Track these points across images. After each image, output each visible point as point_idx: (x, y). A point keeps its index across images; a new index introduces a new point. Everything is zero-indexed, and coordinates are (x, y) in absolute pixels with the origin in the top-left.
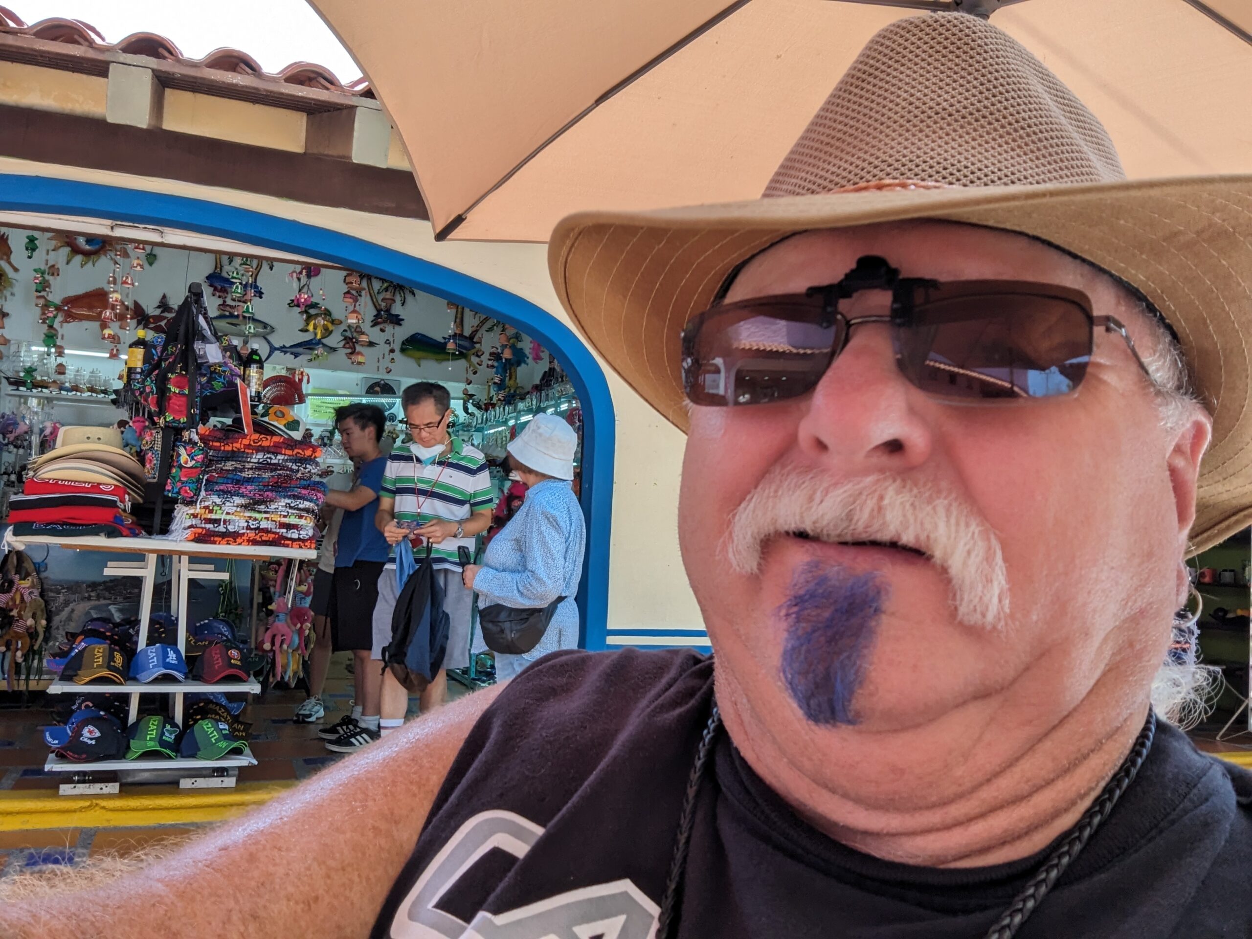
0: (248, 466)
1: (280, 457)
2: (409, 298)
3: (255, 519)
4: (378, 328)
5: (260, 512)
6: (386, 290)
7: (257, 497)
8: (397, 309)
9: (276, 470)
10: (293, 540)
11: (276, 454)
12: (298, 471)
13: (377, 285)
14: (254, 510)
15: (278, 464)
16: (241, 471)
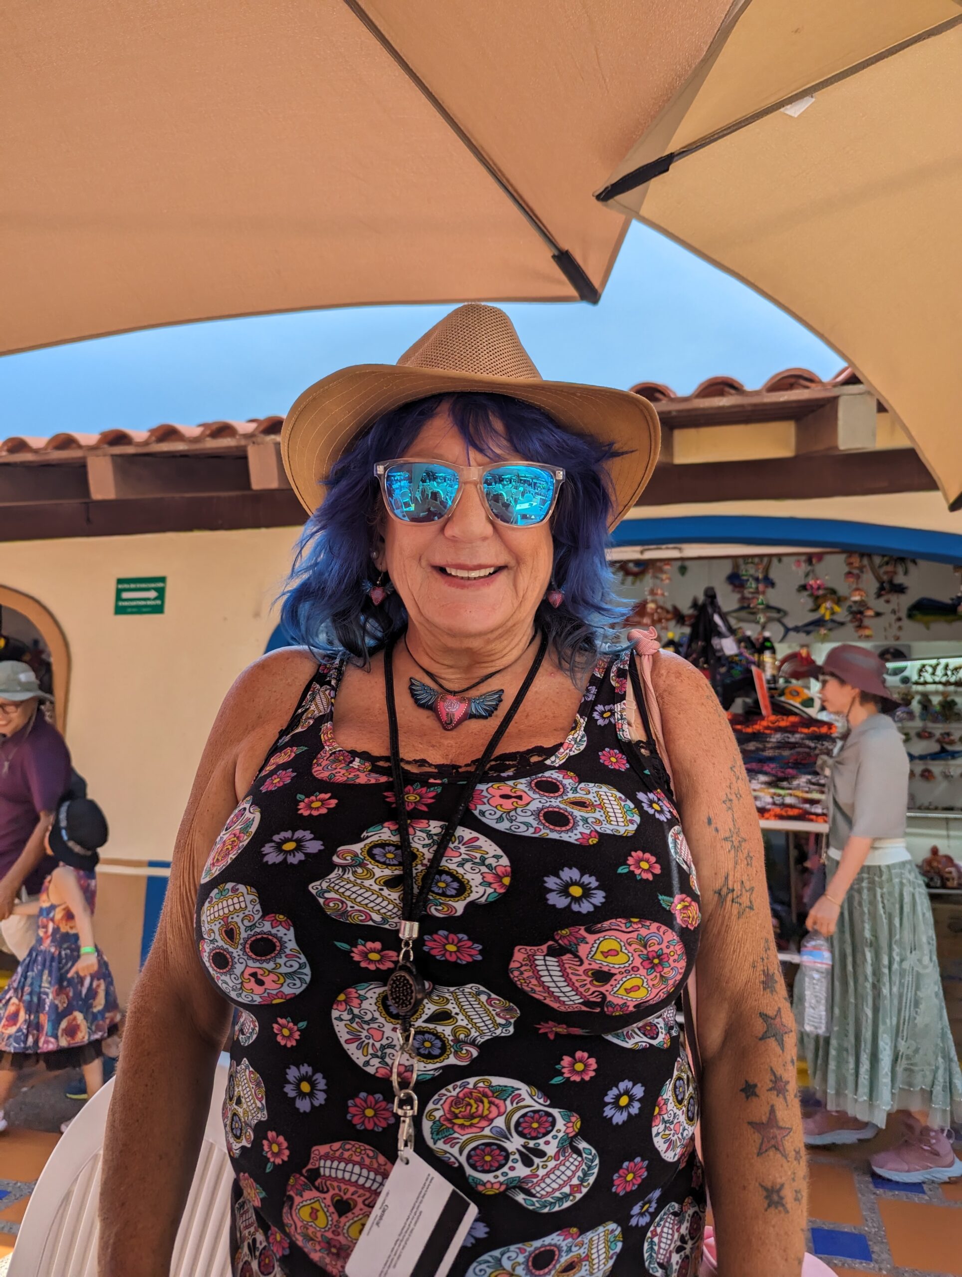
0: (769, 745)
1: (798, 736)
2: (911, 567)
3: (779, 795)
4: (882, 600)
5: (783, 788)
6: (887, 563)
7: (780, 775)
8: (900, 579)
9: (795, 747)
10: (817, 815)
11: (793, 732)
12: (815, 748)
13: (877, 560)
14: (777, 787)
15: (796, 743)
16: (763, 750)
